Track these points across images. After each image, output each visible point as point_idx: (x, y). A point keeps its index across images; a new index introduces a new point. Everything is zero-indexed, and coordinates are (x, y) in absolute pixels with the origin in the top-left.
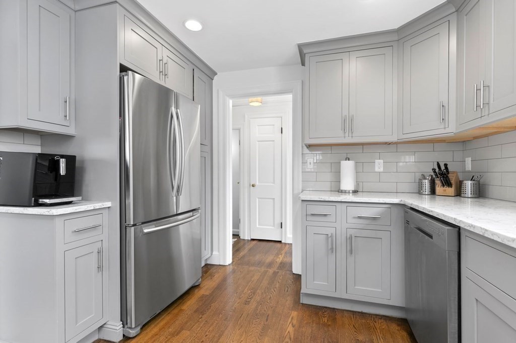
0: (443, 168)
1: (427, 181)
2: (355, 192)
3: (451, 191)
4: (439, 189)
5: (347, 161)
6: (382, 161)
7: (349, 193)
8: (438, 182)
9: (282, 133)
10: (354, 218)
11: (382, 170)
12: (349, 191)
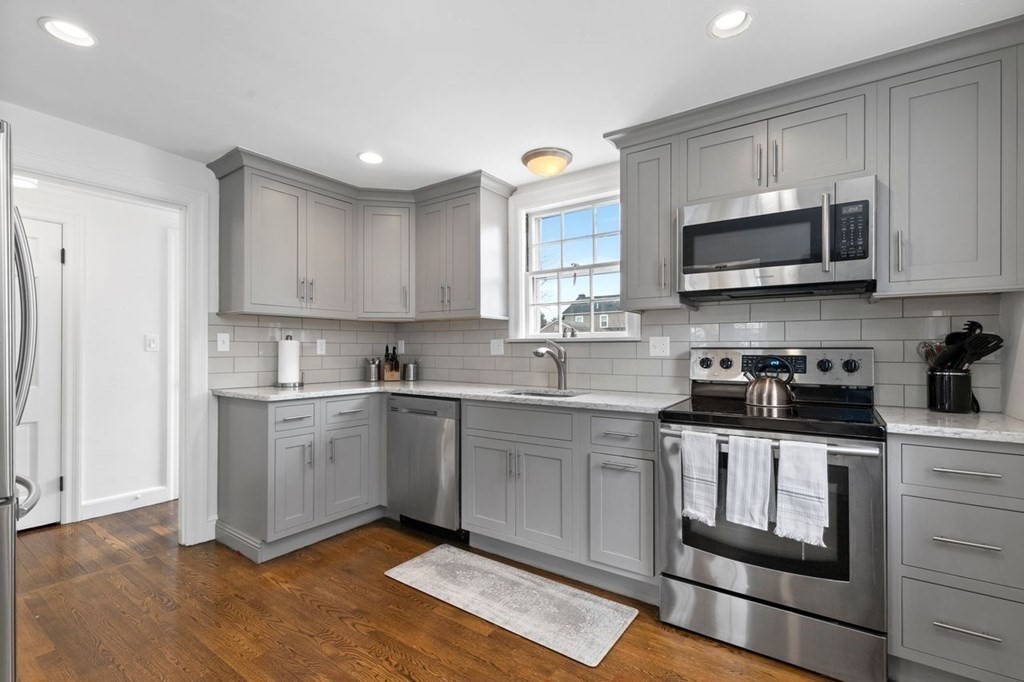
0: (391, 351)
1: (373, 366)
2: (301, 385)
3: (397, 375)
4: (387, 375)
5: (289, 341)
6: (324, 341)
7: (294, 386)
8: (387, 367)
9: (63, 261)
10: (335, 416)
11: (324, 353)
12: (294, 384)
